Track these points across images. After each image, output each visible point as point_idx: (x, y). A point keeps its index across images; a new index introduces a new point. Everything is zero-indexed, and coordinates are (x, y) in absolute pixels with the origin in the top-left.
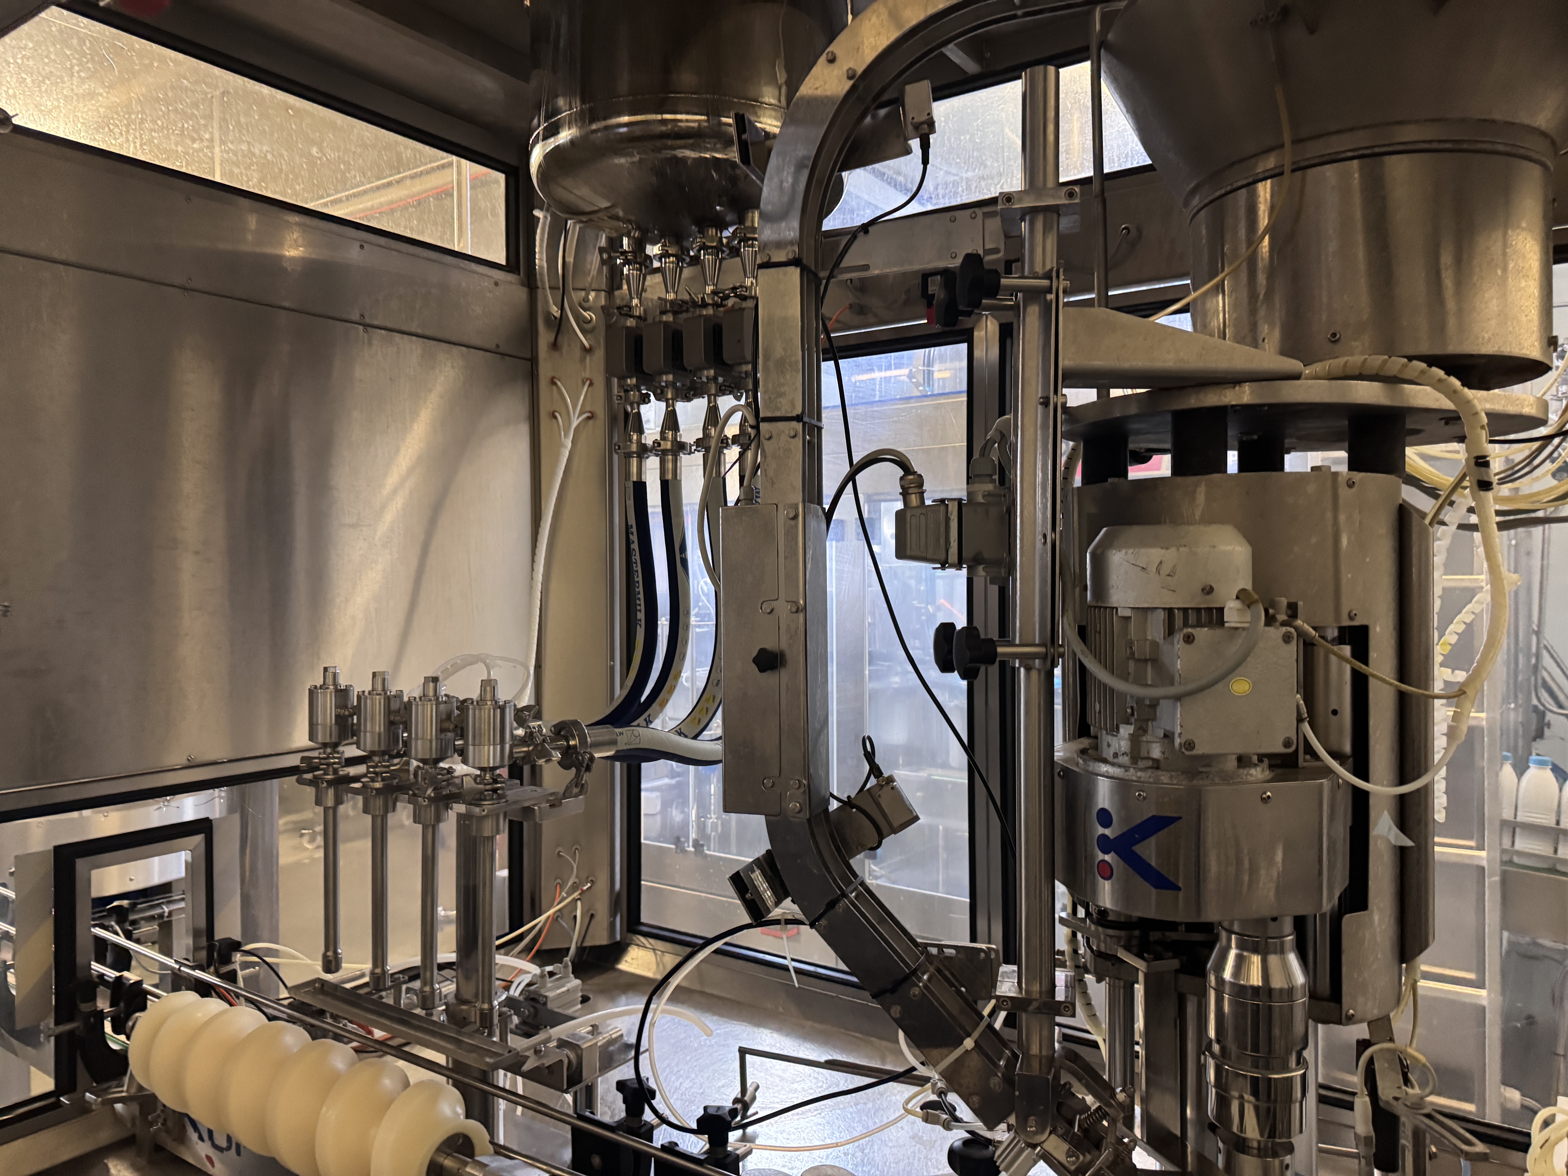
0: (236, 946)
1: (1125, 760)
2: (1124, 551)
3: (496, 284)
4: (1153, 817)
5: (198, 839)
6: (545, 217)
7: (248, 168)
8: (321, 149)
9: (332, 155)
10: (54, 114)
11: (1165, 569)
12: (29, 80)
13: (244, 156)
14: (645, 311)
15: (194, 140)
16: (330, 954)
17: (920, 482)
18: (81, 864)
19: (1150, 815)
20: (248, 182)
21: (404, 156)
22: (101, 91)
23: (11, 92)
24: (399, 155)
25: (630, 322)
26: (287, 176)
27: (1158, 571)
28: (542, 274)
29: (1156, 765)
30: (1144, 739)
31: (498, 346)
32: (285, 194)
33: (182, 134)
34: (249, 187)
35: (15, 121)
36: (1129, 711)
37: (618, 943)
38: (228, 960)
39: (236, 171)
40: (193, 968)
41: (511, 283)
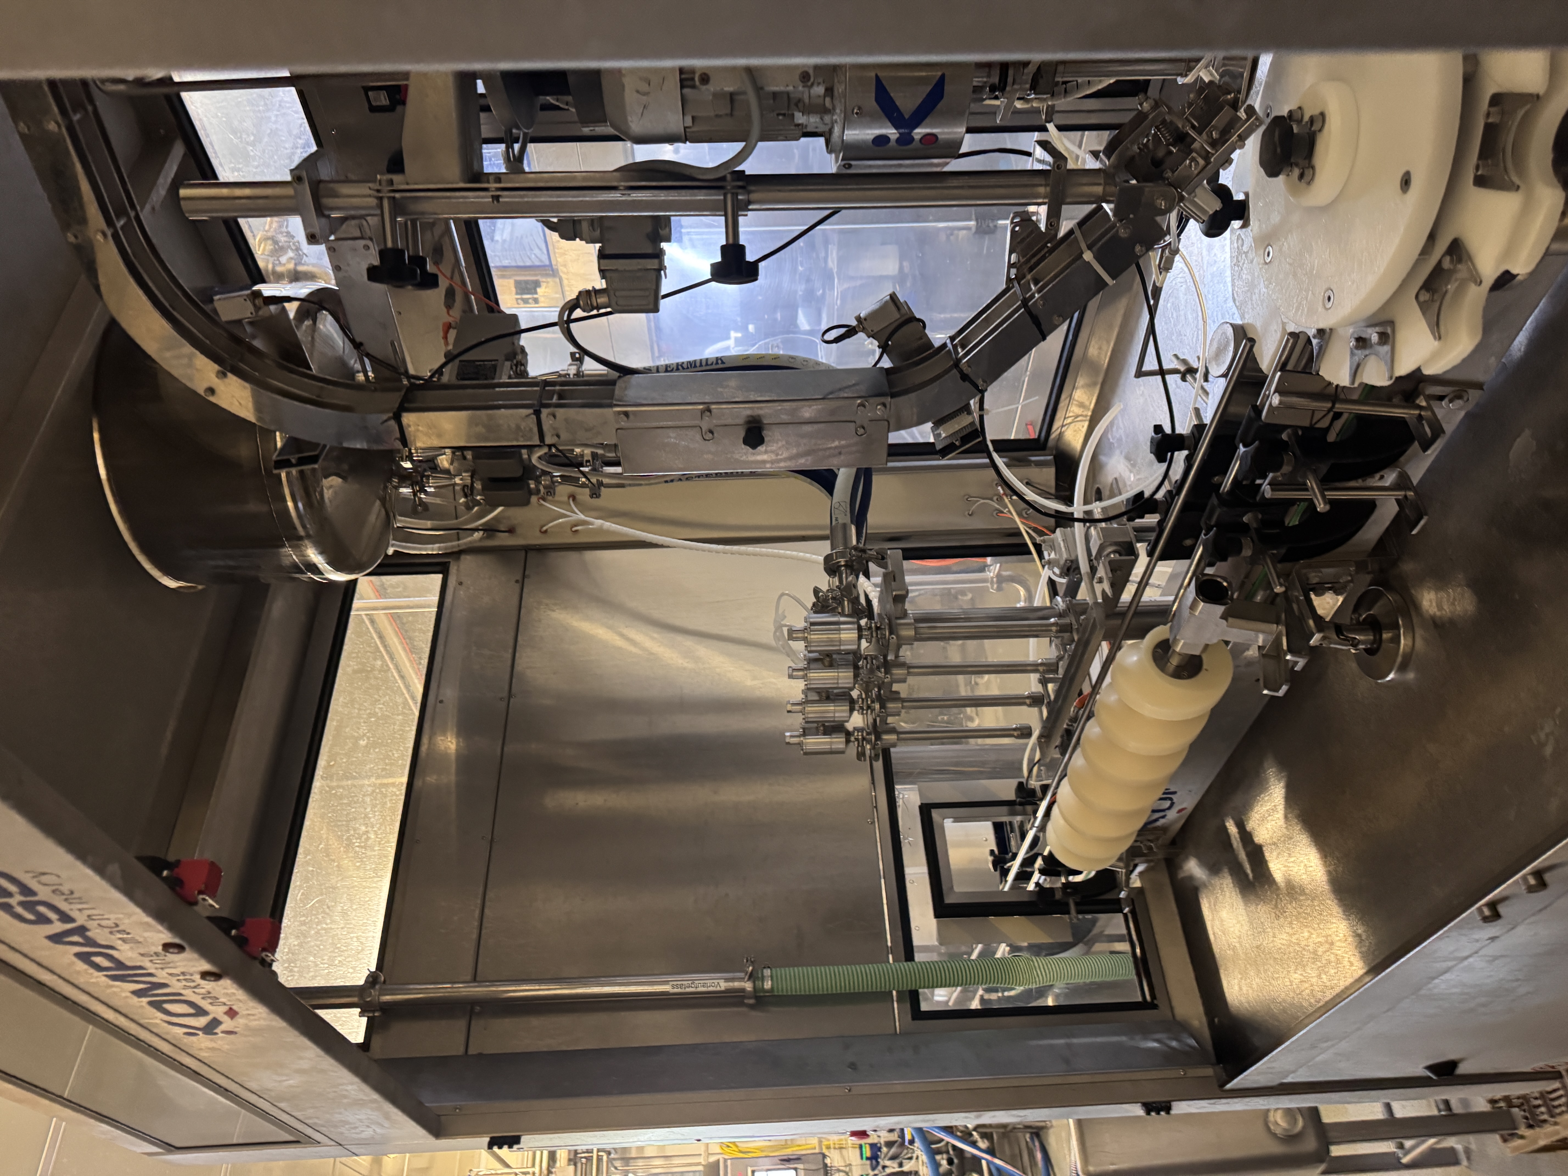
0: (1021, 787)
1: (827, 118)
2: (631, 124)
3: (461, 584)
4: (877, 100)
5: (935, 814)
6: (393, 545)
7: (385, 796)
8: (361, 738)
9: (364, 729)
10: (363, 940)
11: (644, 87)
12: (339, 959)
13: (376, 799)
14: (466, 471)
15: (368, 838)
16: (1015, 733)
17: (586, 294)
18: (949, 900)
19: (875, 104)
20: (397, 796)
21: (356, 667)
22: (339, 908)
23: (351, 970)
24: (355, 672)
25: (478, 486)
26: (387, 765)
27: (646, 94)
28: (446, 548)
29: (829, 91)
30: (807, 101)
31: (517, 581)
32: (404, 766)
33: (365, 847)
34: (401, 794)
35: (373, 969)
36: (781, 117)
37: (1056, 457)
38: (1033, 791)
39: (389, 805)
40: (1035, 818)
41: (458, 570)
